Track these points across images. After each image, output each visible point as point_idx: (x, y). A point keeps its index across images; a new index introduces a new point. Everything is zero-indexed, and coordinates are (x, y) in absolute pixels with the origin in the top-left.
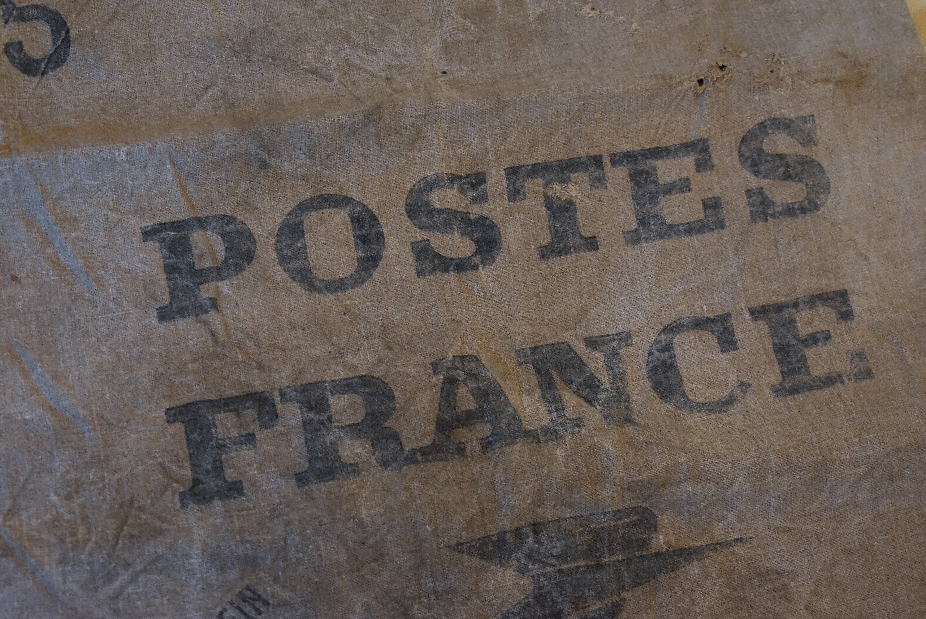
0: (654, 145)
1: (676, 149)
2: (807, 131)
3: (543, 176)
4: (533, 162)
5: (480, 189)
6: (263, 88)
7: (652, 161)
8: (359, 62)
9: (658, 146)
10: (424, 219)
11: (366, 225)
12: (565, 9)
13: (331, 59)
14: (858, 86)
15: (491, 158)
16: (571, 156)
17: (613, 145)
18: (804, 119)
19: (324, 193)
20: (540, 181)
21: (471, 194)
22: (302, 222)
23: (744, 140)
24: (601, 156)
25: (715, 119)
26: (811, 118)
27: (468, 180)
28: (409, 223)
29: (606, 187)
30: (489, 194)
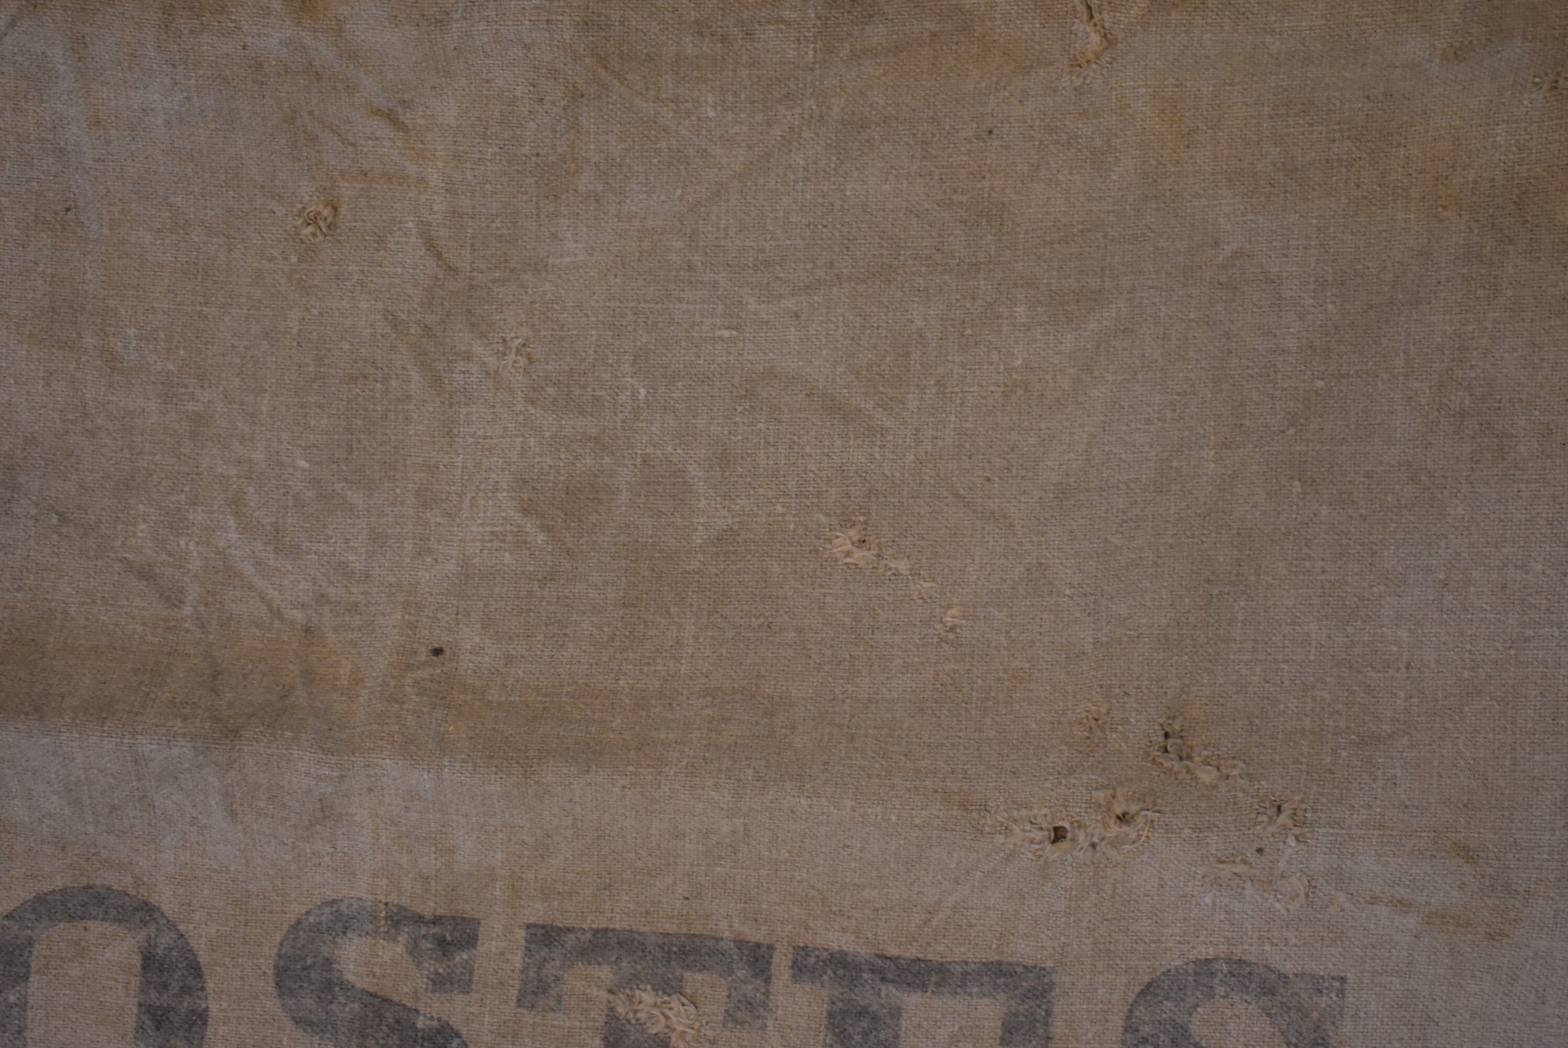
0: (912, 952)
1: (965, 974)
2: (1315, 1015)
3: (616, 962)
4: (601, 923)
5: (458, 959)
6: (20, 589)
7: (894, 990)
8: (252, 570)
9: (919, 956)
10: (310, 1001)
11: (175, 984)
12: (792, 527)
13: (192, 546)
14: (1490, 936)
15: (497, 893)
16: (697, 929)
17: (807, 929)
18: (1317, 984)
19: (98, 882)
20: (605, 973)
21: (431, 966)
22: (30, 943)
23: (1147, 990)
24: (771, 947)
25: (1085, 924)
26: (1337, 984)
27: (435, 930)
28: (272, 1004)
29: (764, 1027)
30: (475, 978)
